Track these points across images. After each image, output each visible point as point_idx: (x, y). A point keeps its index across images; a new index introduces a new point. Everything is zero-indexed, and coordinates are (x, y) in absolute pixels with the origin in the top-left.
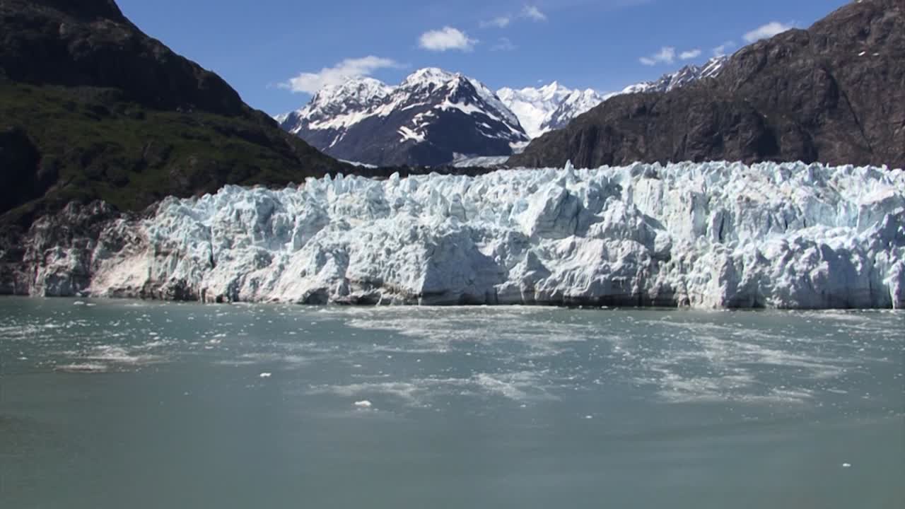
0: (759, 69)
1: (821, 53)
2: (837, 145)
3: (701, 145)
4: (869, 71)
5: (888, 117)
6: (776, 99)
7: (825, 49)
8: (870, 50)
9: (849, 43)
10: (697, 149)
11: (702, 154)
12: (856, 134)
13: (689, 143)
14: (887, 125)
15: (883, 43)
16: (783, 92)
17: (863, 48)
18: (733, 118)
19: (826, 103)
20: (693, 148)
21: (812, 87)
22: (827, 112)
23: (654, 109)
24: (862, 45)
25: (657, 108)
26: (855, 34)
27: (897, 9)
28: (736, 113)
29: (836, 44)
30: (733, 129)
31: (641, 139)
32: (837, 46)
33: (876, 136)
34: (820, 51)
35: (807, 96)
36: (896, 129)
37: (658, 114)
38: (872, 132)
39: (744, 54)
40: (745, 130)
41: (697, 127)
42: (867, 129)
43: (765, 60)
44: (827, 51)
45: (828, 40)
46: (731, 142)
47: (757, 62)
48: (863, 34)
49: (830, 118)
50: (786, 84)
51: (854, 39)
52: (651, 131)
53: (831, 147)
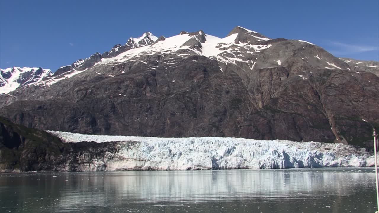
0: (85, 96)
1: (105, 93)
2: (117, 124)
3: (71, 122)
4: (124, 101)
5: (132, 116)
6: (94, 107)
7: (107, 91)
8: (123, 94)
9: (115, 90)
10: (69, 123)
11: (71, 125)
12: (122, 120)
13: (66, 121)
14: (133, 118)
15: (126, 92)
16: (96, 105)
17: (120, 93)
18: (82, 113)
19: (112, 110)
20: (68, 122)
21: (106, 105)
22: (112, 112)
23: (45, 107)
24: (120, 92)
25: (46, 107)
26: (117, 88)
27: (128, 81)
28: (83, 111)
29: (111, 90)
30: (82, 117)
31: (42, 118)
32: (111, 91)
33: (129, 122)
34: (105, 92)
35: (105, 107)
36: (135, 120)
37: (46, 109)
38: (128, 120)
39: (78, 91)
40: (87, 117)
41: (68, 116)
42: (126, 119)
43: (86, 94)
44: (107, 92)
45: (108, 89)
46: (81, 121)
47: (84, 94)
48: (120, 88)
49: (114, 115)
50: (97, 102)
51: (117, 90)
52: (45, 115)
53: (115, 124)
